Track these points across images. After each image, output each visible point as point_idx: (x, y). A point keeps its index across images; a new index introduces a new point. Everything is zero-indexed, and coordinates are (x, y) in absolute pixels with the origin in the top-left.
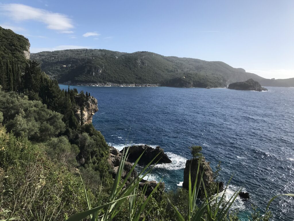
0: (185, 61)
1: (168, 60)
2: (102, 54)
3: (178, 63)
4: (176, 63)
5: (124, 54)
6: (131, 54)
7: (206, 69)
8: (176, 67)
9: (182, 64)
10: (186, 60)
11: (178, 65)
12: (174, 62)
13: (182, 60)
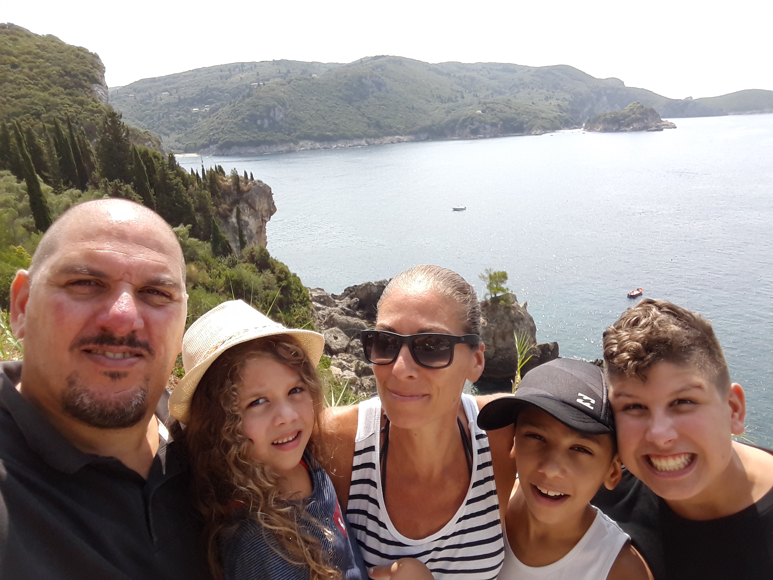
0: (481, 70)
1: (440, 73)
2: (280, 73)
3: (465, 76)
4: (460, 78)
5: (332, 66)
6: (349, 65)
7: (531, 87)
8: (460, 89)
9: (472, 79)
10: (483, 68)
11: (464, 83)
12: (454, 76)
13: (473, 70)
